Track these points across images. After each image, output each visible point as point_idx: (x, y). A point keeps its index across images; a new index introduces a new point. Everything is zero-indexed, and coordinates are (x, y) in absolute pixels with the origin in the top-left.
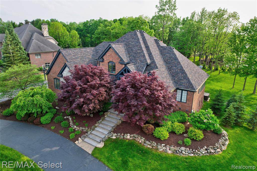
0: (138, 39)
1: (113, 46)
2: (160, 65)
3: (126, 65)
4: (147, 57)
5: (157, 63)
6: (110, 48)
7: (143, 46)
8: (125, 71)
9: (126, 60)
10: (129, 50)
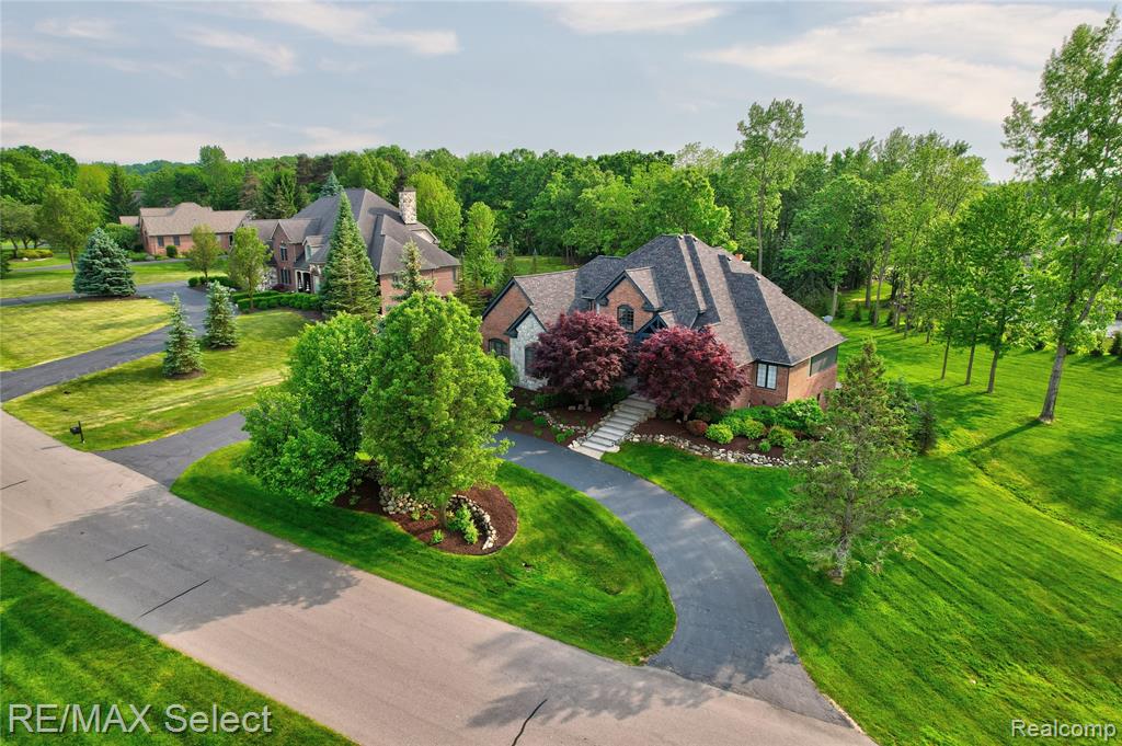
0: (682, 258)
1: (631, 273)
2: (725, 313)
3: (656, 313)
4: (699, 297)
5: (718, 309)
6: (624, 277)
7: (692, 273)
8: (655, 324)
9: (656, 304)
10: (661, 283)
